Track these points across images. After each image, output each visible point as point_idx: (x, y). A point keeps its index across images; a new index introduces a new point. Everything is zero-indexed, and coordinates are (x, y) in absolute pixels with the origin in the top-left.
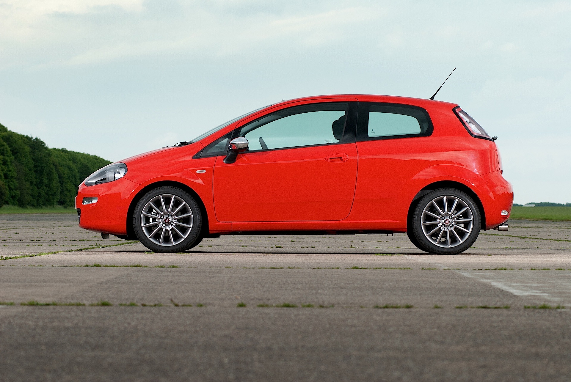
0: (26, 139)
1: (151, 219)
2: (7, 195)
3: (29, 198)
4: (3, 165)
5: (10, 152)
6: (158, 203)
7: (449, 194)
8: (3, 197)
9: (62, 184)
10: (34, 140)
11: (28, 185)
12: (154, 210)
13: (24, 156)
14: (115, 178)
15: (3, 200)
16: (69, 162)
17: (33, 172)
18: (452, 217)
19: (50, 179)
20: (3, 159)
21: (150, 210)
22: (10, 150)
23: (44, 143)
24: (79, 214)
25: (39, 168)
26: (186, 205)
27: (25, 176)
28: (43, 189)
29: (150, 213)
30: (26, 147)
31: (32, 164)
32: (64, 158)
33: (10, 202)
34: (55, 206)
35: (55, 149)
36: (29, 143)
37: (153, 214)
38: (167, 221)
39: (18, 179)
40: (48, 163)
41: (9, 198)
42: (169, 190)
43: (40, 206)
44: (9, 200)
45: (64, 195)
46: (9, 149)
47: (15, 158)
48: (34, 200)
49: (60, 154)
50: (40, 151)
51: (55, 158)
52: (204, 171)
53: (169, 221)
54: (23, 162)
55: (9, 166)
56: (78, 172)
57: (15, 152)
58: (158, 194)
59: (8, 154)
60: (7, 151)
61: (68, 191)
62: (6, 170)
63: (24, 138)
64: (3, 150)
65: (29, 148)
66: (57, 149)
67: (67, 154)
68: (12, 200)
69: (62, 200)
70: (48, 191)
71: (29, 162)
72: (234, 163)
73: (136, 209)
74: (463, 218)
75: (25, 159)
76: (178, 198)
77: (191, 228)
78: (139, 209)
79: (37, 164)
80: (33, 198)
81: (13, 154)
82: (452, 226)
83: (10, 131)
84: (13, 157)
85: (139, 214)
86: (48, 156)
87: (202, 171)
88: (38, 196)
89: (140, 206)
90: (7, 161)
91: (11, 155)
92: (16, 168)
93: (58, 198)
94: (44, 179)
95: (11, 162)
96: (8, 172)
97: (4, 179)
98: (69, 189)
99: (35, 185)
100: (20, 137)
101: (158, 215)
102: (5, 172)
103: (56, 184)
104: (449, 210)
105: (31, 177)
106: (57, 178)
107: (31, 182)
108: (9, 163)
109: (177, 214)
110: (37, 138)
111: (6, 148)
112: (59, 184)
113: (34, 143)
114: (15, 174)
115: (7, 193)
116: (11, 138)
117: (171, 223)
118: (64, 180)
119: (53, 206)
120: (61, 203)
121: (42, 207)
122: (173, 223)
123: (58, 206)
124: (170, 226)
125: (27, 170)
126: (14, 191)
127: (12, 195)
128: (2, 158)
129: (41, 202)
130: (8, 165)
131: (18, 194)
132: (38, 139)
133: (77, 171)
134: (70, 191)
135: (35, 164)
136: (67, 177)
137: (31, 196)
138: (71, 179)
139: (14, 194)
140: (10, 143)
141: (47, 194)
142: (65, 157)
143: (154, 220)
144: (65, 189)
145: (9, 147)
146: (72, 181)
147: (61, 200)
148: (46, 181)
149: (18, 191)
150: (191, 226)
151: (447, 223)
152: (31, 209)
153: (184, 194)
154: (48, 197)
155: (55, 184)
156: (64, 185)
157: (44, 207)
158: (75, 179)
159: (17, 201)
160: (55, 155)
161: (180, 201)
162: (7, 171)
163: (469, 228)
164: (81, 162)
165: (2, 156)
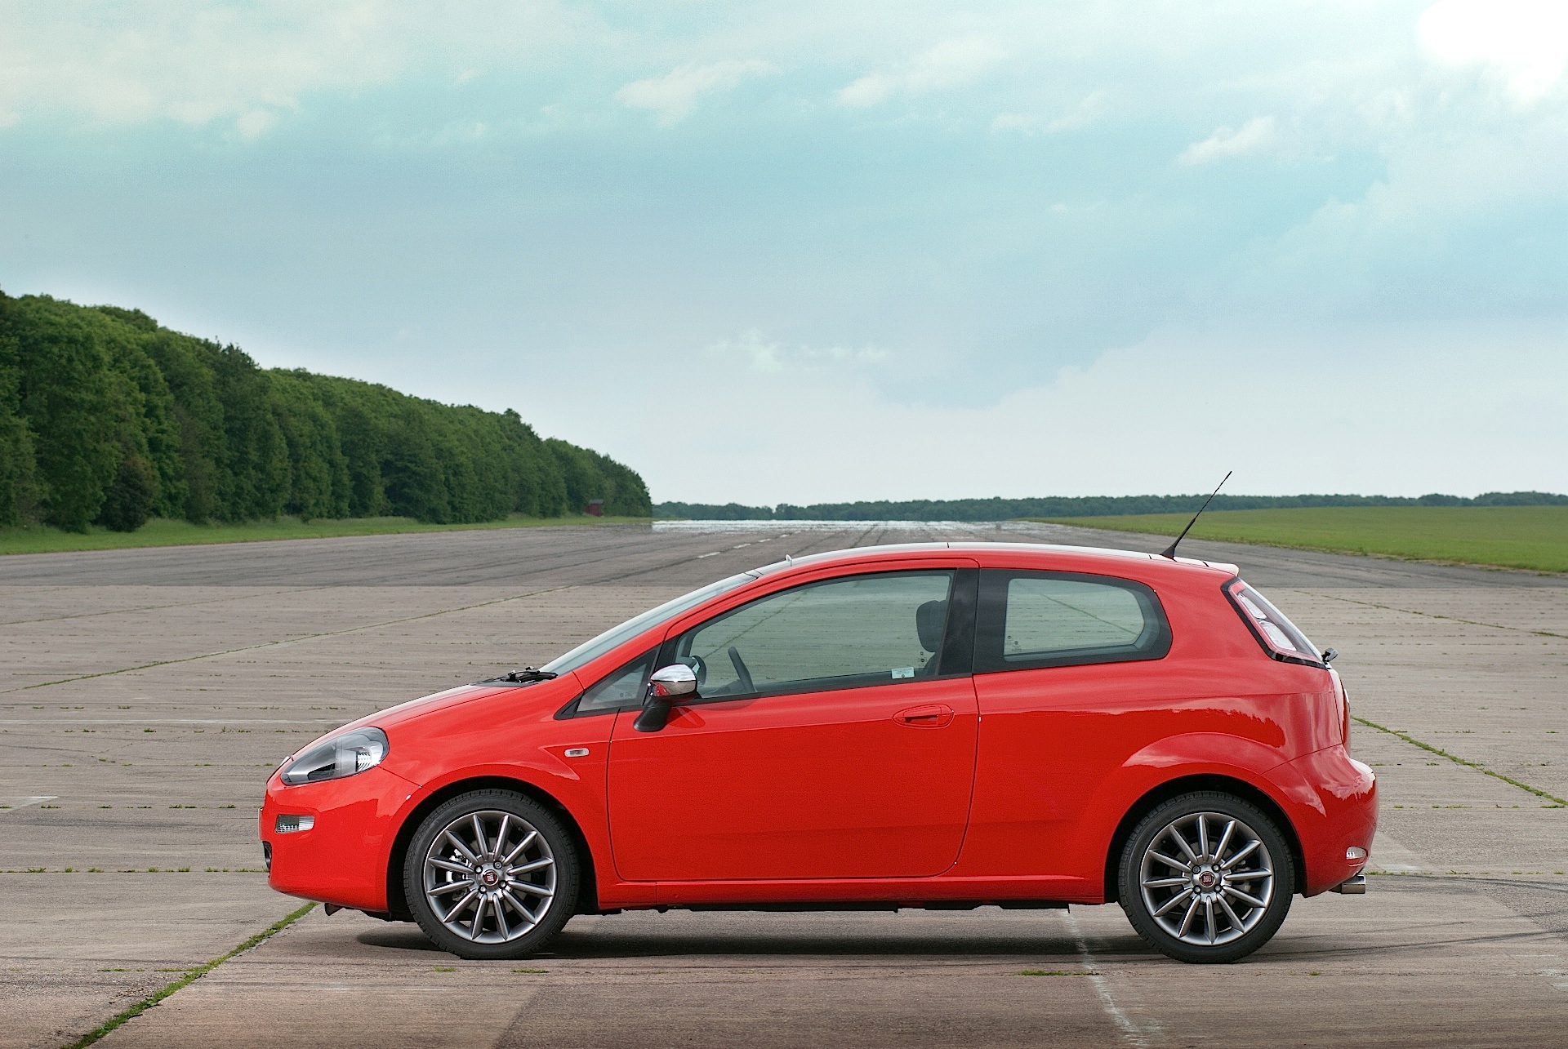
0: (203, 349)
1: (449, 875)
2: (155, 494)
3: (212, 501)
4: (146, 416)
5: (163, 385)
6: (467, 834)
7: (1212, 809)
8: (145, 499)
9: (297, 461)
10: (224, 351)
11: (210, 466)
12: (456, 851)
13: (198, 391)
14: (357, 766)
15: (145, 507)
16: (314, 404)
17: (222, 433)
18: (1219, 866)
19: (265, 449)
20: (146, 401)
21: (448, 850)
22: (165, 380)
23: (250, 359)
24: (267, 856)
25: (238, 424)
26: (538, 837)
27: (203, 445)
28: (248, 477)
29: (447, 859)
30: (205, 370)
31: (218, 416)
32: (301, 394)
33: (165, 509)
34: (279, 517)
35: (277, 371)
36: (212, 358)
37: (455, 862)
38: (491, 878)
39: (185, 452)
40: (259, 408)
41: (161, 500)
42: (495, 800)
43: (240, 519)
44: (162, 506)
45: (300, 489)
46: (160, 376)
47: (177, 398)
48: (226, 504)
49: (290, 385)
50: (239, 380)
51: (278, 396)
52: (585, 752)
53: (495, 881)
54: (197, 410)
55: (163, 419)
56: (338, 429)
57: (176, 384)
58: (467, 811)
59: (159, 389)
60: (156, 381)
61: (311, 478)
62: (153, 430)
63: (198, 347)
64: (146, 378)
65: (212, 372)
66: (285, 370)
67: (308, 383)
68: (169, 505)
69: (298, 502)
70: (261, 480)
71: (210, 407)
72: (662, 729)
73: (410, 848)
74: (1247, 869)
75: (203, 400)
76: (516, 820)
77: (551, 898)
78: (418, 849)
79: (232, 412)
80: (223, 500)
81: (170, 388)
82: (1220, 891)
83: (164, 329)
84: (171, 397)
85: (420, 862)
86: (261, 391)
87: (579, 752)
88: (237, 495)
89: (421, 841)
90: (156, 407)
91: (168, 390)
92: (179, 424)
93: (285, 497)
94: (250, 450)
95: (166, 408)
96: (160, 435)
97: (148, 453)
98: (315, 473)
99: (228, 466)
100: (188, 344)
101: (466, 864)
102: (150, 435)
103: (281, 461)
104: (1212, 849)
105: (218, 448)
106: (284, 446)
107: (216, 459)
108: (161, 413)
109: (514, 863)
110: (231, 348)
111: (155, 373)
112: (287, 464)
113: (225, 360)
114: (176, 440)
115: (156, 487)
116: (165, 347)
117: (501, 884)
118: (301, 450)
119: (274, 519)
120: (295, 509)
121: (244, 523)
122: (507, 883)
123: (286, 517)
124: (499, 892)
125: (208, 428)
126: (174, 482)
127: (170, 494)
128: (144, 399)
129: (242, 510)
130: (157, 417)
131: (184, 489)
132: (235, 348)
133: (334, 426)
134: (315, 480)
135: (226, 412)
136: (309, 444)
137: (217, 494)
138: (319, 447)
139: (173, 491)
140: (163, 360)
141: (258, 488)
142: (305, 391)
143: (457, 876)
144: (303, 475)
145: (162, 371)
146: (321, 455)
147: (294, 502)
148: (254, 456)
149: (183, 481)
150: (552, 893)
151: (1207, 884)
152: (218, 527)
153: (533, 809)
154: (259, 495)
155: (279, 462)
156: (301, 464)
157: (251, 522)
158: (330, 447)
159: (183, 507)
160: (279, 387)
161: (522, 828)
162: (157, 432)
163: (1264, 895)
164: (345, 404)
165: (143, 394)
